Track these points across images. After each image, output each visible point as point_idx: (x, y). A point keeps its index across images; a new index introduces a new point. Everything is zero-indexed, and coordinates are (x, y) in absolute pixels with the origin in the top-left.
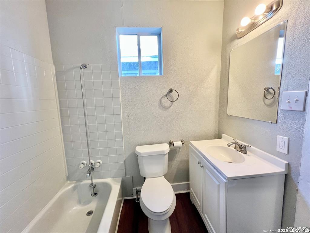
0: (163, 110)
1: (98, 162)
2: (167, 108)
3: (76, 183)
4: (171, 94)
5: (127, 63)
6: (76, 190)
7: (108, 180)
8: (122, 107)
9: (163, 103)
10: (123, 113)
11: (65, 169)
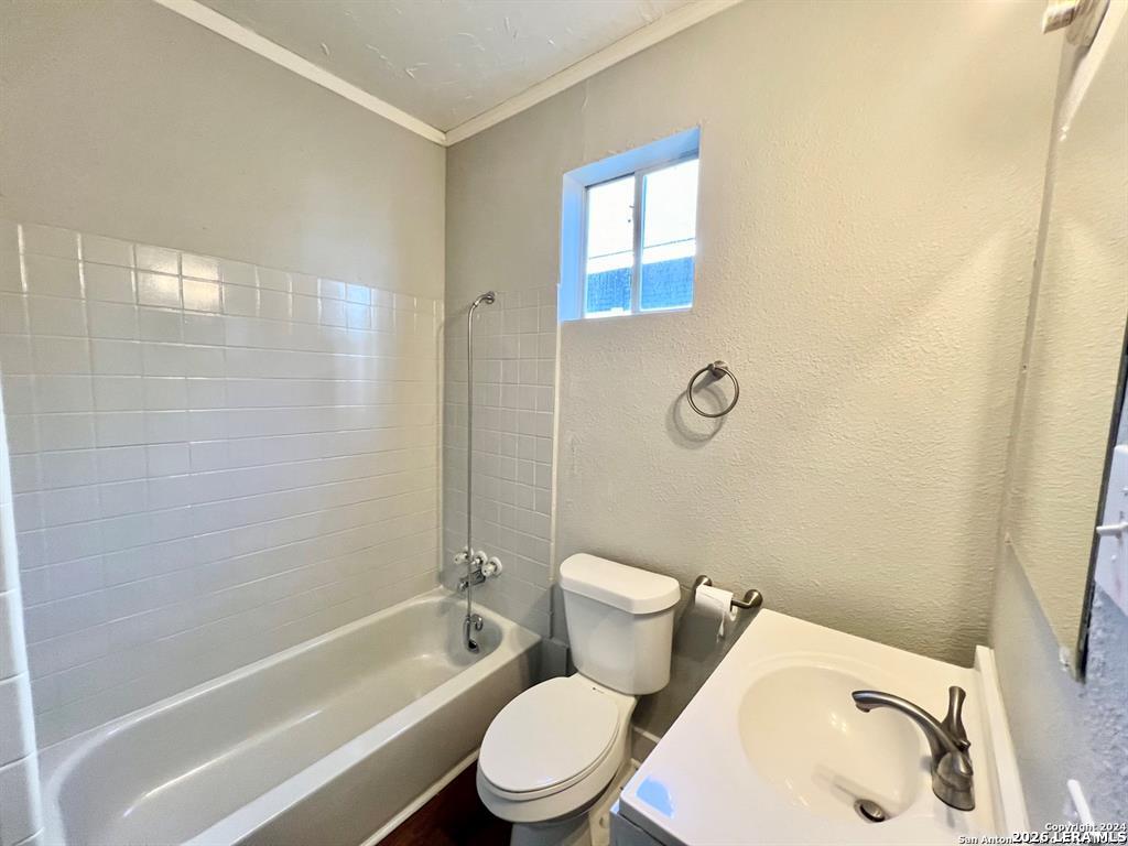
0: (682, 445)
1: (493, 563)
2: (698, 441)
3: (452, 596)
4: (716, 383)
5: (600, 275)
6: (446, 616)
7: (507, 626)
8: (560, 415)
9: (684, 417)
10: (560, 436)
11: (438, 552)
